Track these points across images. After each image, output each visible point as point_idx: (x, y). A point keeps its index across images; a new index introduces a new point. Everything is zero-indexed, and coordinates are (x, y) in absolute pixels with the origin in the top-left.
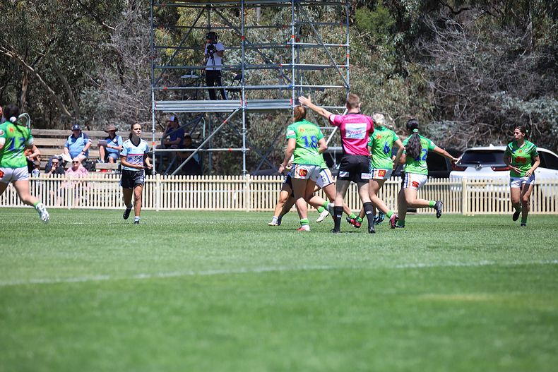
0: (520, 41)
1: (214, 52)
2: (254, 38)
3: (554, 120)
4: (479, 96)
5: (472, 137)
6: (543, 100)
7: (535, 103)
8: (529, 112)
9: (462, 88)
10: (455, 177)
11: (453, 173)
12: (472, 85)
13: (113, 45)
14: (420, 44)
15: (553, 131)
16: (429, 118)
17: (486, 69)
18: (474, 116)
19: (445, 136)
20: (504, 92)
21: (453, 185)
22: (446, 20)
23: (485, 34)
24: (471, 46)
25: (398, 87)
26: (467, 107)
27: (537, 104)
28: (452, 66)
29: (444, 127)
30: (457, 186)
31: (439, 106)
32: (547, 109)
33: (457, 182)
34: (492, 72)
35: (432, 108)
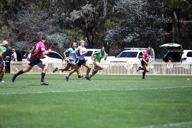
0: (47, 15)
3: (58, 42)
4: (34, 33)
5: (31, 47)
6: (55, 35)
7: (52, 36)
8: (50, 39)
9: (28, 30)
10: (24, 61)
11: (23, 59)
12: (31, 29)
14: (13, 15)
15: (58, 46)
16: (16, 40)
17: (36, 24)
18: (32, 40)
19: (22, 47)
20: (42, 32)
21: (23, 64)
22: (22, 7)
23: (35, 12)
24: (30, 16)
25: (5, 29)
26: (29, 37)
27: (53, 36)
28: (24, 22)
29: (21, 43)
30: (24, 64)
31: (19, 36)
32: (56, 38)
33: (24, 63)
34: (38, 25)
35: (17, 37)
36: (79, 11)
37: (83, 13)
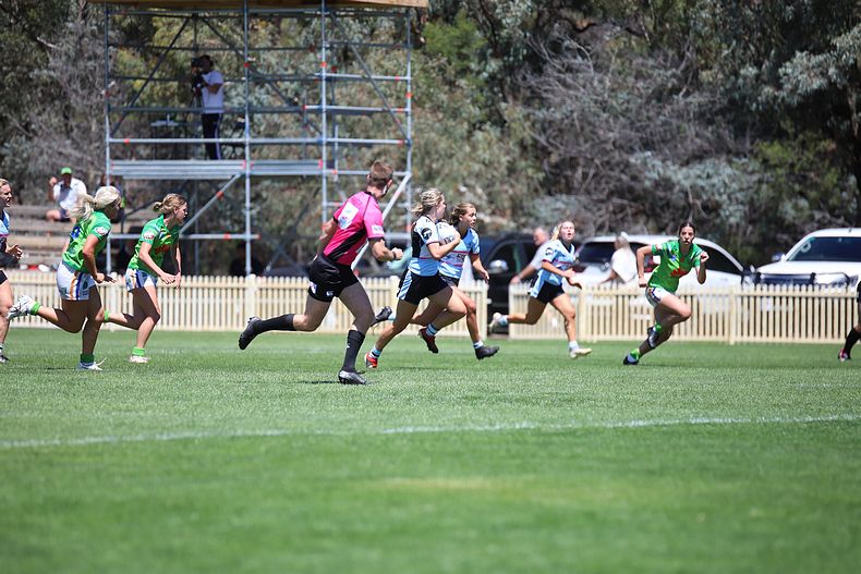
0: (674, 75)
1: (202, 87)
2: (269, 66)
3: (725, 197)
4: (614, 157)
5: (601, 220)
6: (708, 165)
7: (696, 169)
8: (687, 184)
9: (587, 146)
12: (603, 142)
13: (52, 73)
14: (524, 78)
15: (723, 214)
16: (536, 190)
17: (624, 116)
18: (604, 189)
20: (649, 153)
22: (563, 41)
23: (623, 64)
24: (601, 81)
25: (489, 144)
26: (594, 175)
27: (699, 172)
28: (572, 112)
29: (559, 205)
31: (551, 173)
32: (715, 180)
34: (632, 123)
35: (541, 175)
36: (820, 58)
37: (837, 67)
